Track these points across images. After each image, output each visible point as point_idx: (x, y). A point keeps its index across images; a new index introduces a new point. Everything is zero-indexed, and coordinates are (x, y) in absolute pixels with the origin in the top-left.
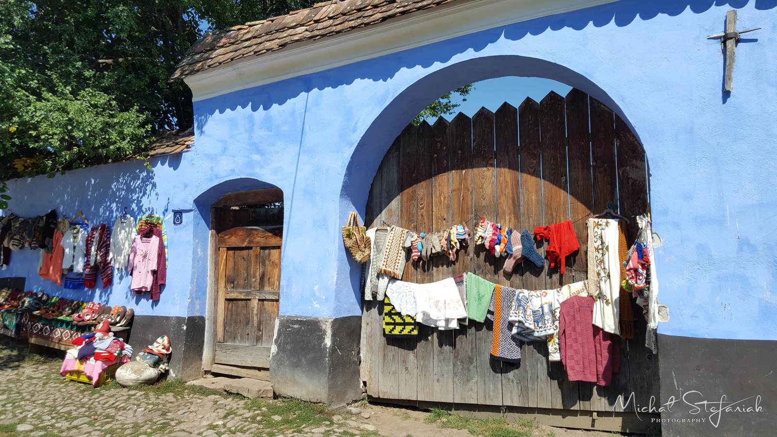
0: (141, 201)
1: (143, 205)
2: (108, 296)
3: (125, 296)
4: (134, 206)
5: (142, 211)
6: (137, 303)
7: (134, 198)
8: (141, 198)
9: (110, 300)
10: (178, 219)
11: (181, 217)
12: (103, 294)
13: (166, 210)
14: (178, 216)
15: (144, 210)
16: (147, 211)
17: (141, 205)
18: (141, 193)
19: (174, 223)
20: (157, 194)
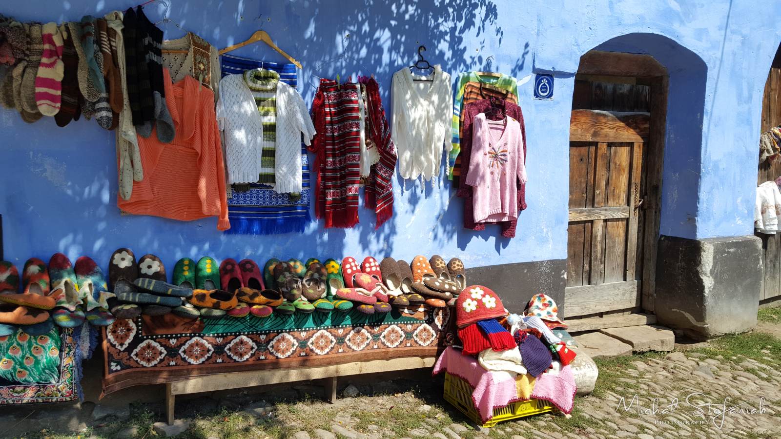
0: (460, 40)
1: (465, 48)
2: (387, 239)
3: (431, 235)
4: (444, 46)
5: (464, 62)
6: (462, 245)
7: (442, 28)
8: (462, 31)
9: (394, 247)
10: (544, 87)
11: (551, 84)
12: (372, 237)
13: (521, 67)
14: (545, 81)
15: (469, 61)
16: (474, 63)
17: (461, 47)
18: (460, 20)
19: (536, 95)
20: (498, 31)
